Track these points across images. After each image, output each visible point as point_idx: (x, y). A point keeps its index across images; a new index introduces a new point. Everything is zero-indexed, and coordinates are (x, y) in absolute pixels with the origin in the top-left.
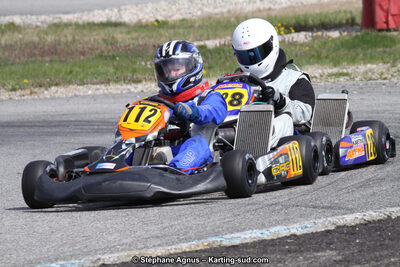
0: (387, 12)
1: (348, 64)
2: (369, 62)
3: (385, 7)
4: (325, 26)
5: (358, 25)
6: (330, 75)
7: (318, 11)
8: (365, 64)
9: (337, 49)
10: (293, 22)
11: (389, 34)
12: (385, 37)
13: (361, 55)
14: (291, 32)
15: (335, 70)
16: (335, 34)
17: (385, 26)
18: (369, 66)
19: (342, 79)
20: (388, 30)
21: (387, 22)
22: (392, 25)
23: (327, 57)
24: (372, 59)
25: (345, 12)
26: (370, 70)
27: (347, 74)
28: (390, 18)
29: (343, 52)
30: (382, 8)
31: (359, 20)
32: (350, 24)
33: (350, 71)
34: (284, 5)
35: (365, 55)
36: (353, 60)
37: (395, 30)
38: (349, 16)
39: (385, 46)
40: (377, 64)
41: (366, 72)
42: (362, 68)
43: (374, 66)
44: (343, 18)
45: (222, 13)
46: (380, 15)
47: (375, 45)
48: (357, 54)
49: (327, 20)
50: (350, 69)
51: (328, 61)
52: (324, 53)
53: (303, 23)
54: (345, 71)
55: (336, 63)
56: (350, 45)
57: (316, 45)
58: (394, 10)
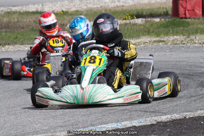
0: (185, 9)
1: (164, 36)
2: (175, 35)
3: (184, 6)
4: (152, 15)
5: (169, 15)
6: (155, 42)
7: (148, 7)
8: (173, 36)
9: (158, 28)
10: (135, 13)
11: (186, 20)
12: (184, 22)
13: (171, 31)
14: (134, 18)
15: (157, 39)
16: (157, 20)
17: (184, 16)
18: (175, 37)
19: (161, 44)
20: (186, 18)
21: (185, 14)
22: (188, 15)
23: (153, 32)
24: (177, 33)
25: (163, 8)
26: (176, 39)
27: (163, 41)
28: (187, 12)
29: (162, 29)
30: (182, 6)
31: (170, 12)
32: (166, 14)
34: (131, 4)
35: (173, 31)
36: (167, 34)
37: (189, 18)
38: (165, 10)
39: (184, 26)
40: (180, 36)
41: (174, 40)
42: (172, 38)
43: (178, 37)
44: (162, 11)
45: (98, 8)
46: (181, 10)
47: (178, 26)
48: (169, 31)
49: (153, 12)
50: (165, 39)
51: (153, 34)
52: (152, 30)
53: (140, 14)
54: (162, 39)
55: (158, 35)
56: (165, 26)
57: (148, 25)
58: (189, 7)
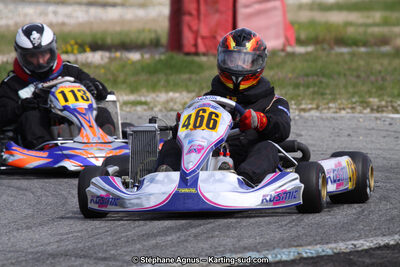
0: (196, 34)
1: (148, 91)
2: (171, 90)
3: (195, 28)
4: (125, 46)
5: (162, 46)
6: (125, 103)
7: (118, 29)
8: (167, 92)
9: (136, 73)
10: (89, 39)
11: (196, 59)
12: (192, 62)
13: (162, 83)
14: (84, 51)
15: (132, 98)
16: (135, 56)
17: (193, 50)
18: (171, 94)
19: (139, 108)
20: (196, 54)
21: (196, 45)
22: (202, 48)
23: (124, 82)
24: (175, 87)
25: (150, 31)
26: (172, 100)
27: (145, 103)
28: (200, 41)
29: (143, 77)
30: (190, 28)
31: (164, 39)
32: (155, 44)
33: (149, 99)
34: (81, 20)
35: (167, 81)
36: (154, 88)
37: (204, 54)
38: (153, 36)
39: (191, 72)
40: (181, 92)
41: (167, 102)
42: (163, 97)
43: (177, 95)
44: (147, 37)
45: (8, 26)
46: (188, 37)
47: (179, 69)
48: (159, 81)
49: (127, 40)
50: (149, 97)
51: (124, 86)
52: (121, 77)
53: (100, 42)
54: (143, 99)
55: (134, 89)
56: (152, 70)
57: (114, 67)
58: (204, 31)
